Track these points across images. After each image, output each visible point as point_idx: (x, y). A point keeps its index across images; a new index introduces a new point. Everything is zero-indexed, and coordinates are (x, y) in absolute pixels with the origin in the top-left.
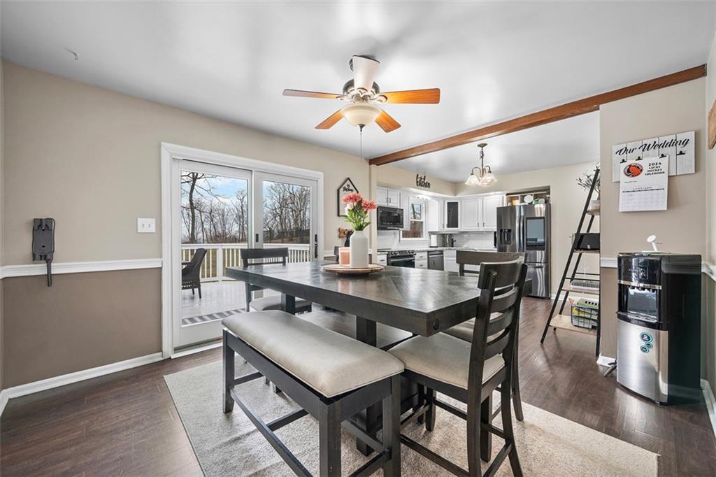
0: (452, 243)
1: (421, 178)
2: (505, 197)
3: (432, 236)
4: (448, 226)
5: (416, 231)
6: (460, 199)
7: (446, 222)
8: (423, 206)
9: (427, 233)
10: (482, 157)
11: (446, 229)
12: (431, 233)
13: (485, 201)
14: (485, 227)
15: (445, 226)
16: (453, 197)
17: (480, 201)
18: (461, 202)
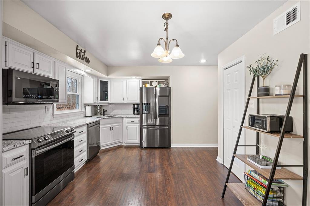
0: (104, 113)
1: (81, 50)
2: (141, 81)
3: (87, 107)
4: (101, 100)
5: (72, 103)
6: (109, 79)
7: (99, 96)
8: (79, 81)
9: (83, 105)
10: (166, 29)
11: (99, 101)
12: (86, 105)
13: (128, 82)
14: (128, 101)
15: (99, 99)
16: (105, 76)
17: (125, 82)
18: (110, 82)
